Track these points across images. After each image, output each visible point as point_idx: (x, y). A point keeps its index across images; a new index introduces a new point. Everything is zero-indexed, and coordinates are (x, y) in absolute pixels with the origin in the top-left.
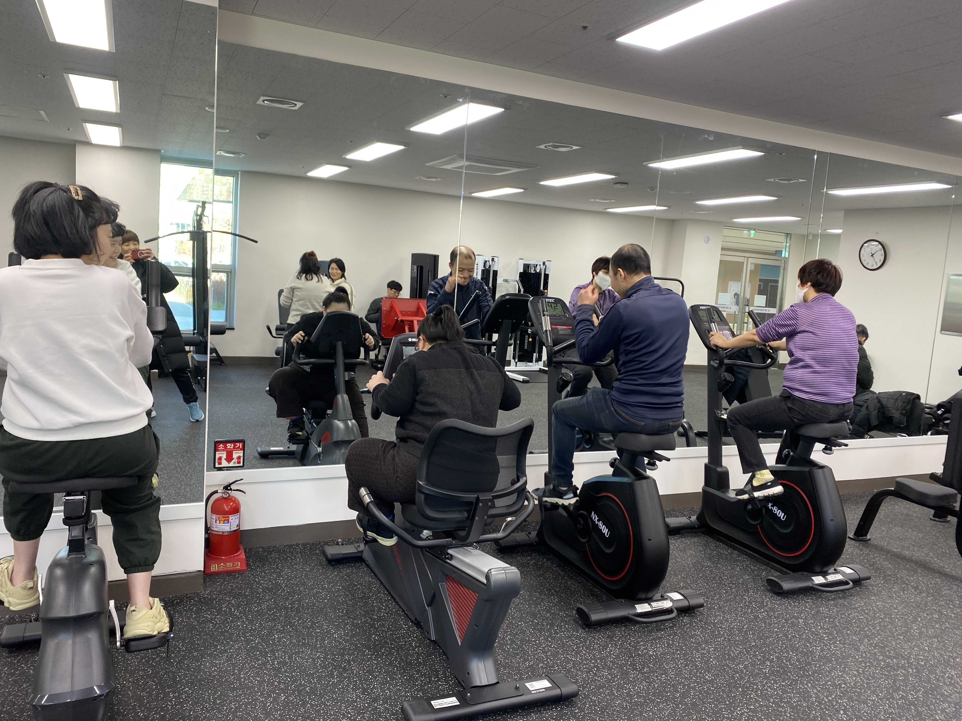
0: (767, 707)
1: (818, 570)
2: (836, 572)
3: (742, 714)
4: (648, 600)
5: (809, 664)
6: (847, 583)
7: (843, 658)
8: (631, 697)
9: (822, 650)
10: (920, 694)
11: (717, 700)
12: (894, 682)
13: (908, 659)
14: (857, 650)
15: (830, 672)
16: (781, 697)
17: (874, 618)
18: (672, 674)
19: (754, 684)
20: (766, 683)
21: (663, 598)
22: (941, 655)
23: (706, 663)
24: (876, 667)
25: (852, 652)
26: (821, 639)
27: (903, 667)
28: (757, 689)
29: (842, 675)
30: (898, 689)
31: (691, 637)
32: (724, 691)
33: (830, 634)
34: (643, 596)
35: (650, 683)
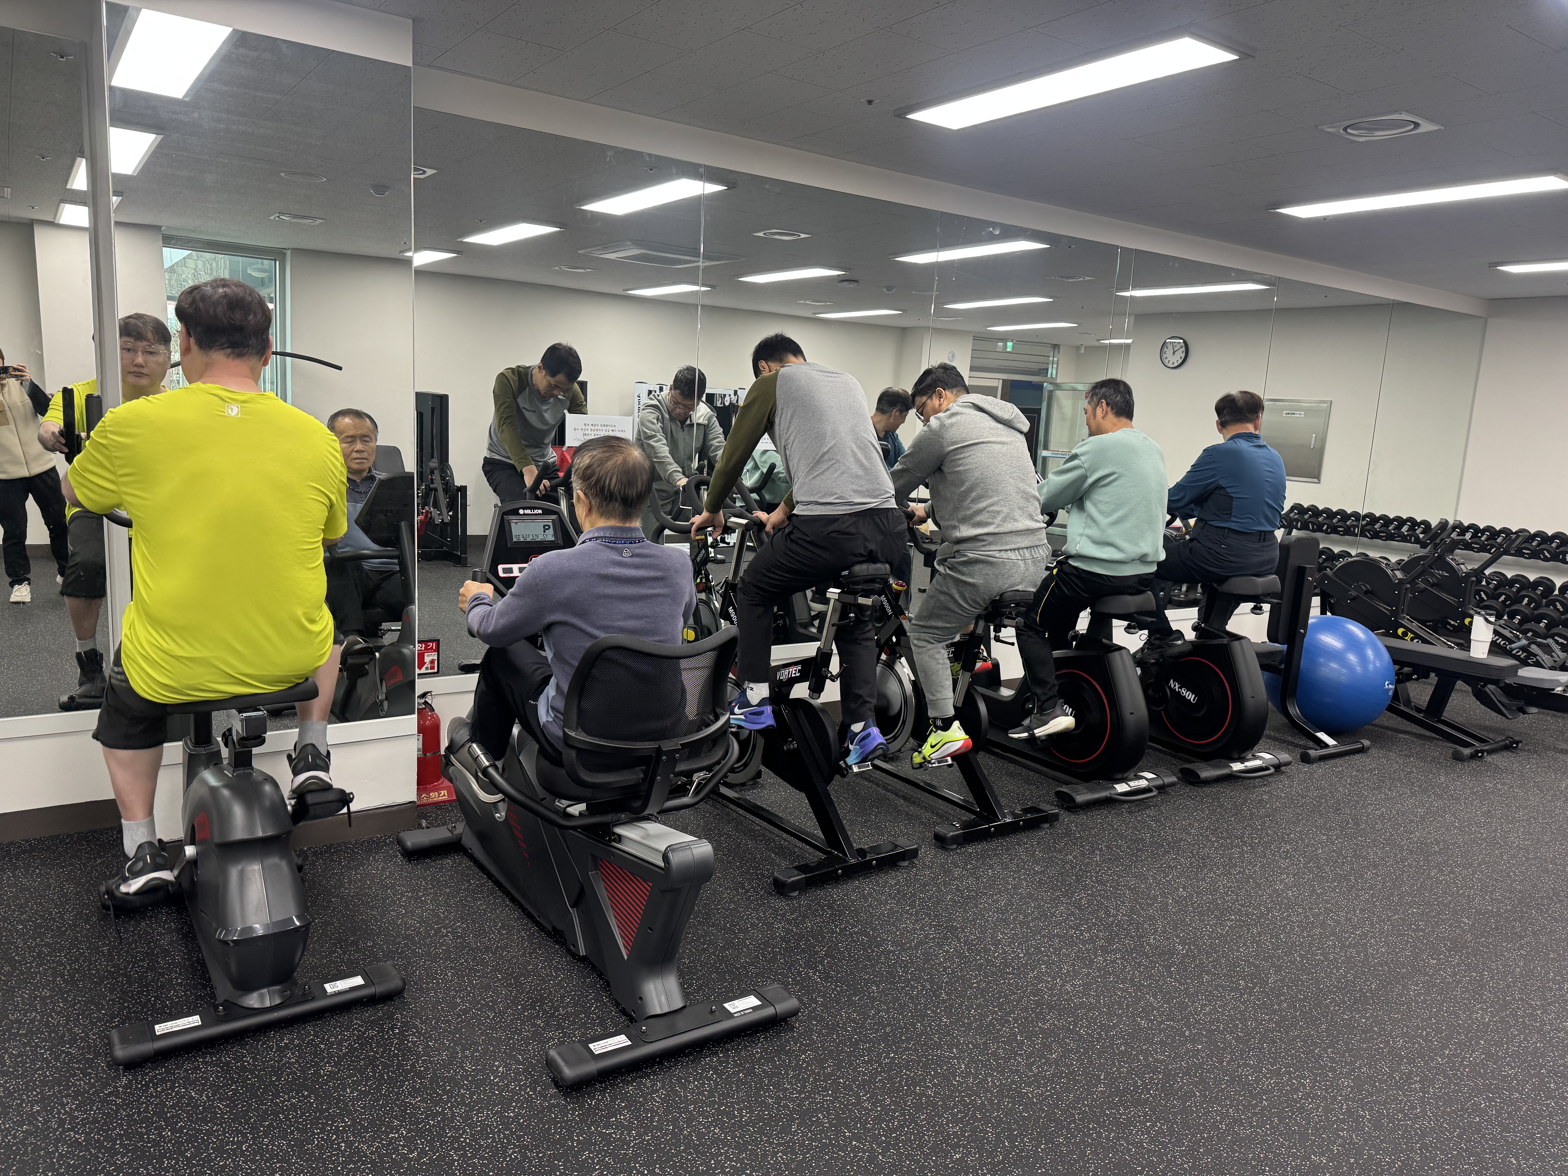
0: (1106, 891)
3: (1081, 899)
8: (962, 893)
9: (1152, 837)
12: (1230, 859)
13: (1242, 838)
15: (1163, 856)
16: (1117, 881)
19: (1087, 872)
20: (1100, 870)
22: (1275, 833)
24: (1210, 849)
25: (1184, 836)
26: (1150, 827)
27: (1237, 846)
29: (1176, 858)
32: (1057, 880)
33: (1158, 821)
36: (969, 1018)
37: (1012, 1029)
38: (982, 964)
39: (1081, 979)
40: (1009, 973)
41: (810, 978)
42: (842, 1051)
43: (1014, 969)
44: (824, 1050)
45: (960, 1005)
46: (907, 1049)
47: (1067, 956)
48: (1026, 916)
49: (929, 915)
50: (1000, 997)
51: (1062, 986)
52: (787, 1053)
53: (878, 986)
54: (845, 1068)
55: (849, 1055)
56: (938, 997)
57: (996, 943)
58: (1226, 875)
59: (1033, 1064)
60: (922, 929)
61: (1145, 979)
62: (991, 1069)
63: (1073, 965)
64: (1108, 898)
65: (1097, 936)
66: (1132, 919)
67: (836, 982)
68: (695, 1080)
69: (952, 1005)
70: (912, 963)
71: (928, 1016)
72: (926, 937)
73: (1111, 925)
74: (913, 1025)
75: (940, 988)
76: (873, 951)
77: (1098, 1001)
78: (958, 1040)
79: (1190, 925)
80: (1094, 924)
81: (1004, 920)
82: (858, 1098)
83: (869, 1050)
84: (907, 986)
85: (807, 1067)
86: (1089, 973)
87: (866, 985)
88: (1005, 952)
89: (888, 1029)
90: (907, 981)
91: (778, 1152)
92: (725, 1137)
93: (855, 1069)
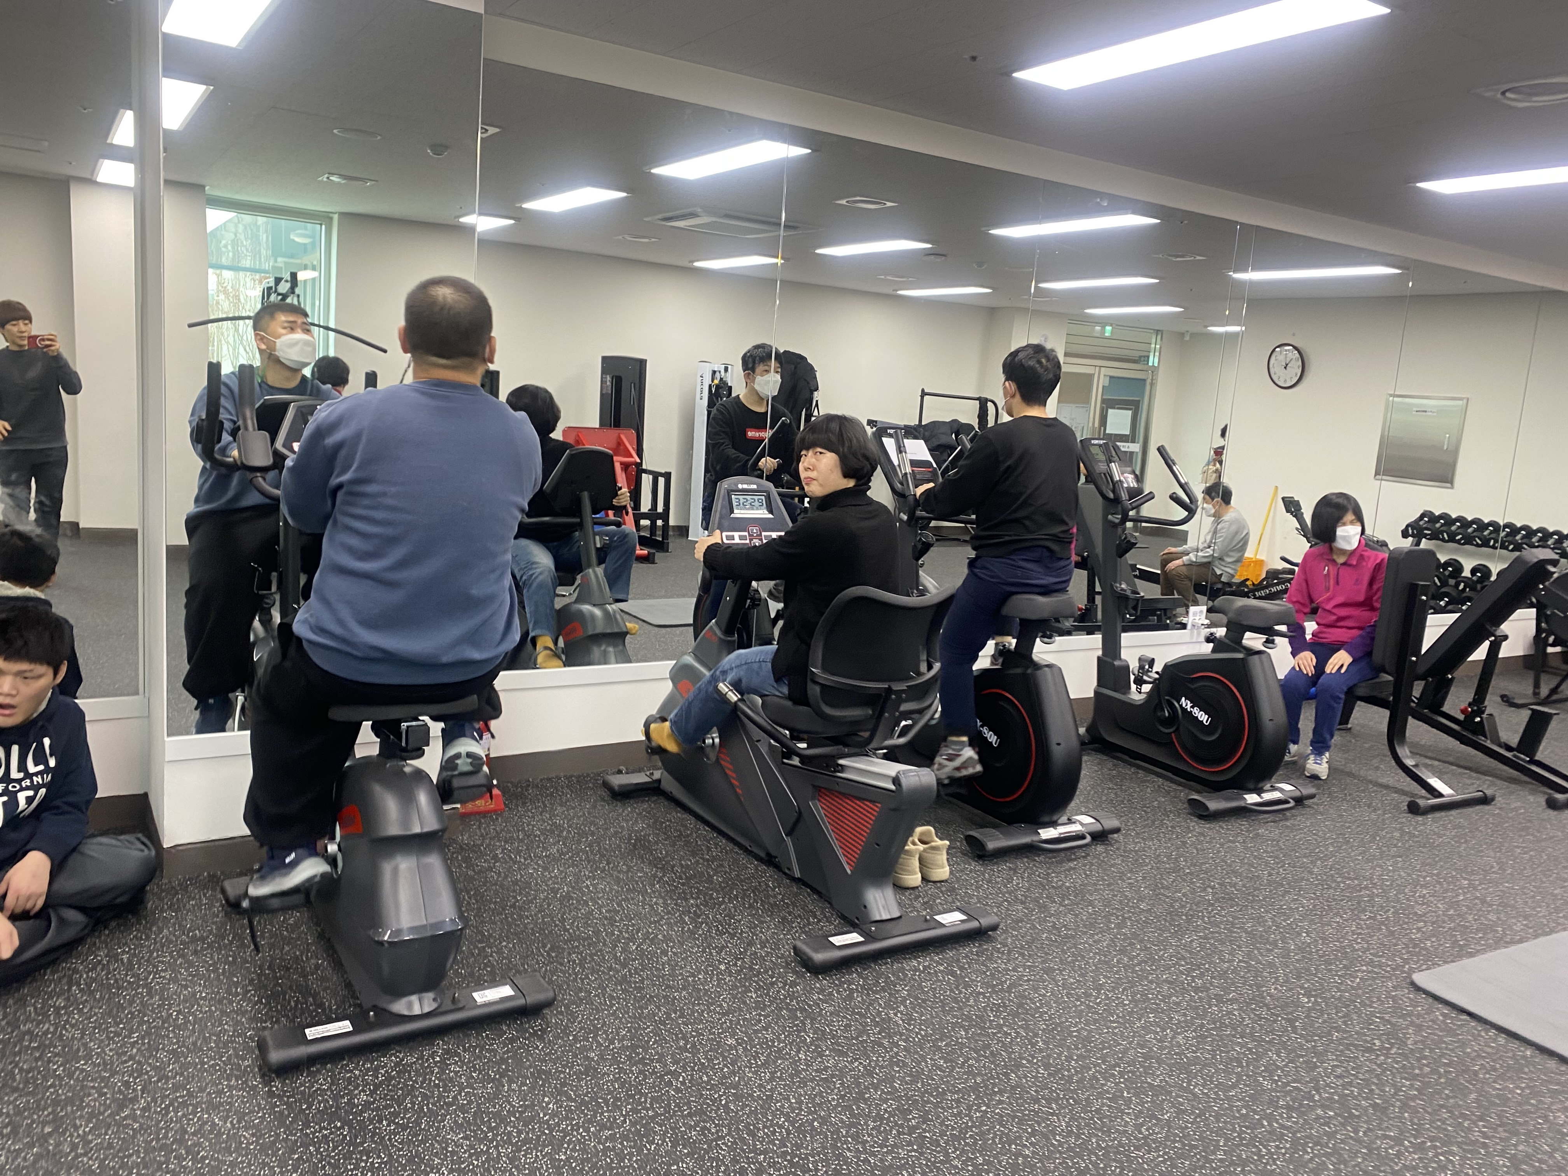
1: (1251, 786)
2: (1274, 789)
4: (1054, 824)
6: (1287, 802)
7: (1296, 881)
8: (1058, 930)
9: (1270, 875)
10: (1390, 914)
11: (1160, 929)
12: (1359, 903)
13: (1371, 879)
14: (1311, 873)
15: (1283, 896)
16: (1232, 923)
17: (1326, 839)
18: (1099, 905)
19: (1198, 911)
20: (1213, 910)
21: (1070, 821)
22: (1409, 875)
23: (1138, 892)
24: (1335, 889)
25: (1305, 875)
26: (1267, 863)
27: (1366, 888)
28: (1203, 916)
29: (1297, 899)
30: (1364, 911)
31: (1112, 866)
32: (1165, 920)
33: (1276, 857)
34: (1046, 819)
35: (1076, 916)
36: (1069, 1070)
37: (1117, 1084)
38: (1082, 1011)
39: (1194, 1031)
40: (1113, 1022)
41: (890, 1019)
42: (928, 1102)
43: (1118, 1017)
44: (908, 1099)
45: (1060, 1055)
46: (1000, 1102)
47: (1177, 1004)
48: (1131, 959)
49: (1023, 955)
50: (1104, 1048)
51: (1173, 1038)
52: (865, 1101)
53: (965, 1030)
54: (932, 1120)
55: (936, 1105)
56: (1033, 1045)
57: (1099, 988)
58: (1354, 920)
59: (1142, 1125)
60: (1014, 970)
61: (1267, 1033)
62: (1096, 1129)
63: (1185, 1015)
64: (1223, 943)
65: (1211, 984)
67: (920, 1025)
68: (765, 1127)
69: (1049, 1056)
70: (1005, 1006)
71: (1023, 1066)
72: (1020, 978)
73: (1226, 972)
74: (1006, 1075)
75: (1036, 1035)
76: (960, 992)
77: (1214, 1057)
78: (1058, 1094)
79: (1315, 975)
80: (1208, 970)
81: (1106, 962)
82: (947, 1155)
83: (958, 1101)
84: (999, 1032)
85: (888, 1118)
86: (1202, 1025)
87: (953, 1029)
88: (1107, 998)
89: (979, 1080)
90: (1000, 1027)
93: (942, 1123)
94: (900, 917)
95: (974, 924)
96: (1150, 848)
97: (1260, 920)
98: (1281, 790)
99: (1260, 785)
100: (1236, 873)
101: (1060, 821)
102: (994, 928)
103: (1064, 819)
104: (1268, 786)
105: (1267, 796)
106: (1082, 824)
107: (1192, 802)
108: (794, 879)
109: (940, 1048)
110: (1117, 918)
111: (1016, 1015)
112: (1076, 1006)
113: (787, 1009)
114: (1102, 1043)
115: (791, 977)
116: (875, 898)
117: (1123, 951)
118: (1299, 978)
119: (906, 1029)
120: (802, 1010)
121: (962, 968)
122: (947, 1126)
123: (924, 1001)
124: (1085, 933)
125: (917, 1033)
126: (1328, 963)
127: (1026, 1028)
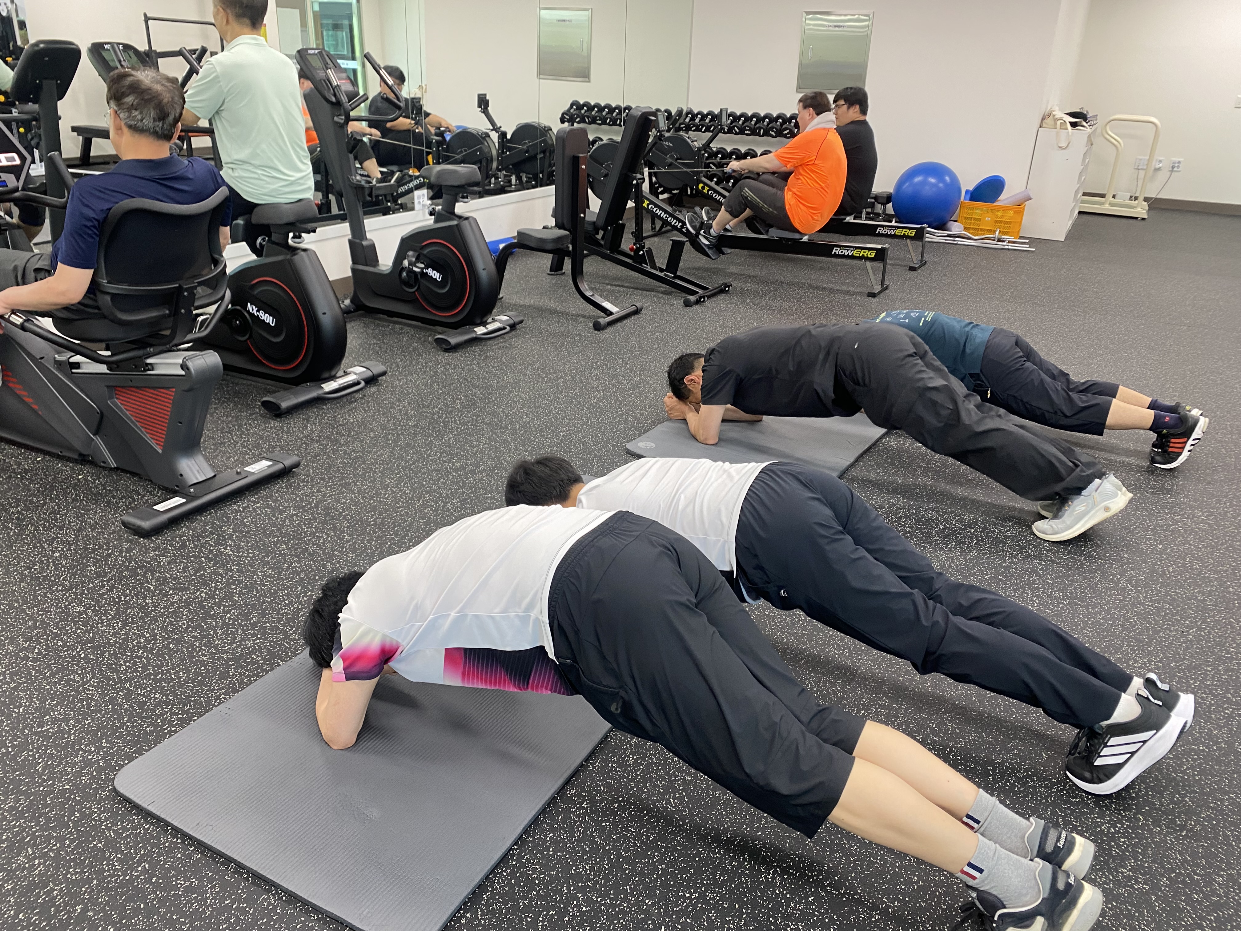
0: (468, 429)
1: (478, 321)
2: (494, 321)
4: (333, 378)
5: (491, 393)
6: (505, 328)
7: (516, 383)
8: (350, 455)
9: (498, 382)
12: (557, 388)
15: (509, 395)
17: (533, 350)
18: (378, 430)
21: (346, 374)
23: (406, 414)
25: (522, 377)
26: (495, 375)
27: (561, 377)
31: (384, 400)
32: (429, 429)
33: (501, 369)
34: (326, 375)
35: (362, 441)
36: (371, 549)
38: (375, 506)
39: (459, 498)
41: (221, 553)
42: (264, 602)
43: (403, 503)
44: (247, 605)
45: (362, 541)
47: (443, 483)
48: (407, 462)
49: (323, 479)
50: (395, 526)
51: (443, 507)
52: (212, 617)
53: (286, 544)
54: (269, 614)
55: (270, 603)
56: (341, 539)
60: (318, 491)
63: (451, 489)
64: (470, 435)
65: (466, 464)
66: (492, 445)
67: (248, 550)
68: (125, 662)
69: (355, 543)
70: (315, 518)
71: (335, 556)
72: (324, 496)
73: (475, 454)
74: (324, 566)
75: (342, 532)
76: (277, 518)
80: (463, 456)
81: (389, 469)
82: (285, 633)
83: (288, 595)
84: (313, 538)
85: (234, 622)
86: (464, 492)
87: (275, 546)
88: (393, 492)
90: (313, 534)
91: (220, 695)
92: (167, 698)
94: (215, 476)
95: (280, 466)
96: (411, 381)
97: (495, 414)
98: (500, 321)
99: (485, 319)
100: (475, 387)
101: (338, 375)
102: (297, 465)
103: (340, 373)
104: (490, 320)
105: (491, 327)
106: (355, 374)
107: (438, 341)
108: (112, 469)
109: (268, 562)
110: (393, 435)
111: (326, 522)
112: (370, 504)
113: (127, 570)
114: (394, 523)
115: (126, 546)
116: (189, 466)
117: (401, 458)
118: (524, 446)
119: (237, 557)
120: (141, 567)
121: (276, 501)
122: (282, 614)
123: (248, 532)
124: (371, 452)
125: (246, 557)
126: (541, 431)
127: (334, 529)
